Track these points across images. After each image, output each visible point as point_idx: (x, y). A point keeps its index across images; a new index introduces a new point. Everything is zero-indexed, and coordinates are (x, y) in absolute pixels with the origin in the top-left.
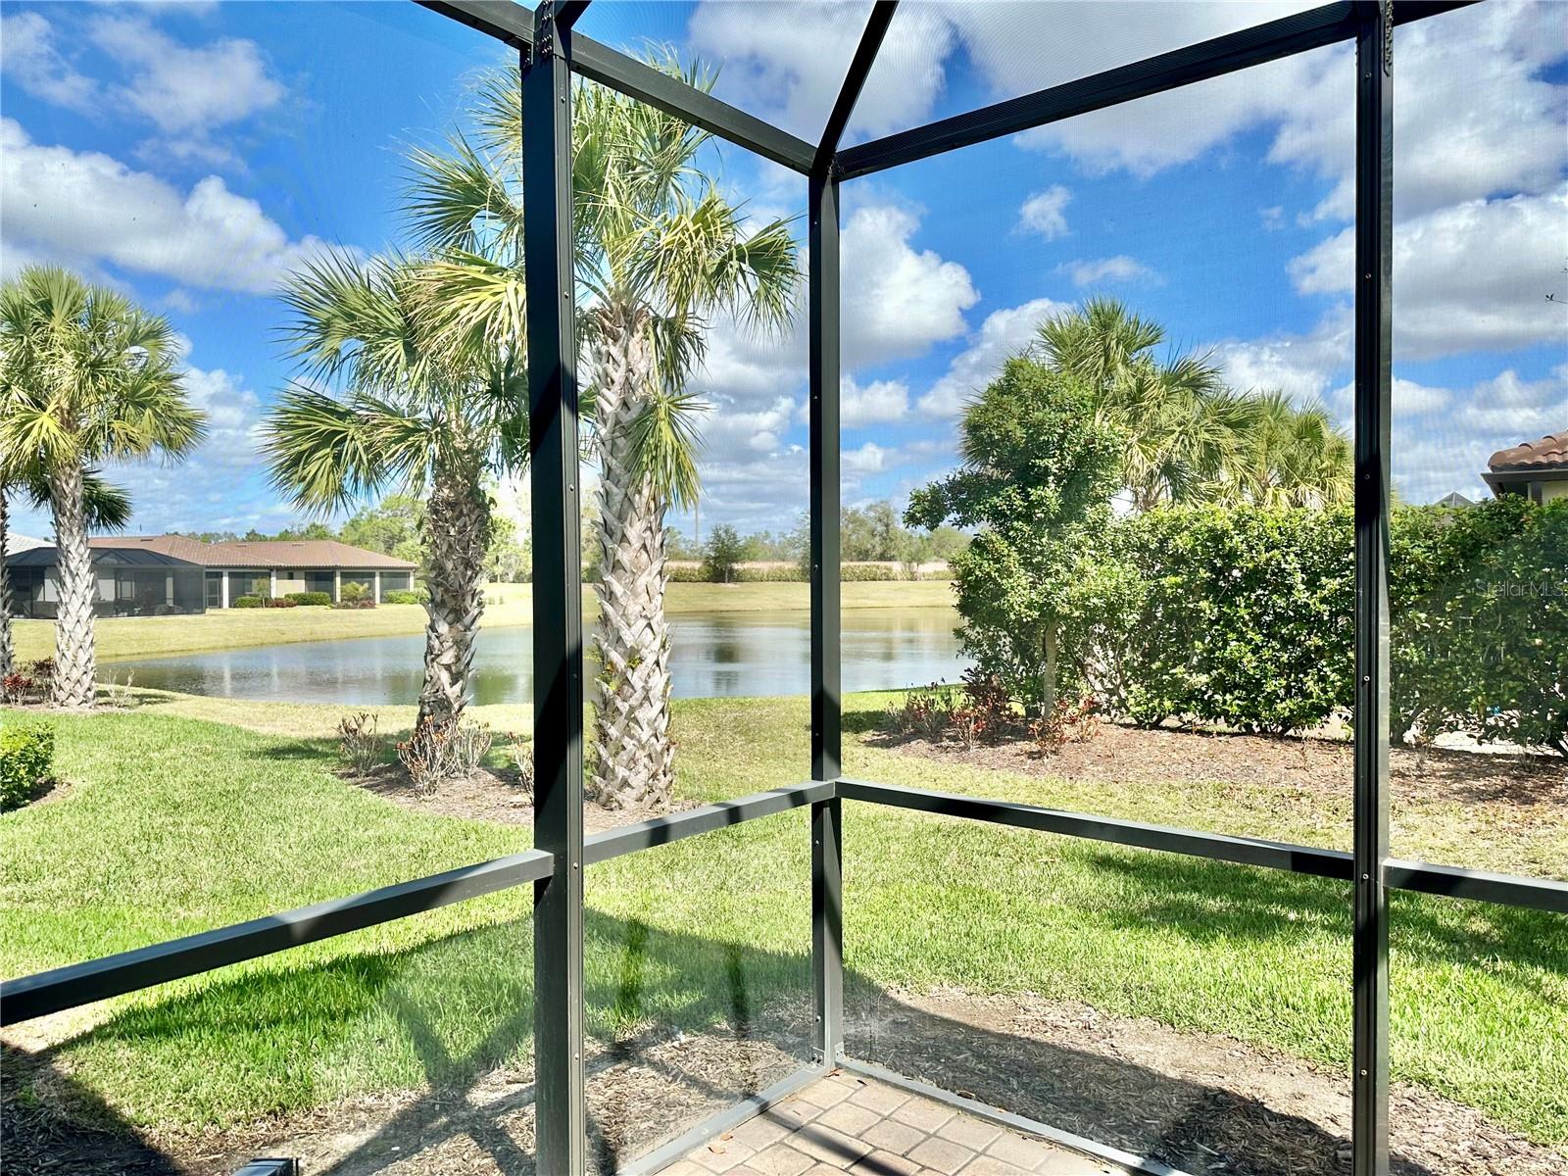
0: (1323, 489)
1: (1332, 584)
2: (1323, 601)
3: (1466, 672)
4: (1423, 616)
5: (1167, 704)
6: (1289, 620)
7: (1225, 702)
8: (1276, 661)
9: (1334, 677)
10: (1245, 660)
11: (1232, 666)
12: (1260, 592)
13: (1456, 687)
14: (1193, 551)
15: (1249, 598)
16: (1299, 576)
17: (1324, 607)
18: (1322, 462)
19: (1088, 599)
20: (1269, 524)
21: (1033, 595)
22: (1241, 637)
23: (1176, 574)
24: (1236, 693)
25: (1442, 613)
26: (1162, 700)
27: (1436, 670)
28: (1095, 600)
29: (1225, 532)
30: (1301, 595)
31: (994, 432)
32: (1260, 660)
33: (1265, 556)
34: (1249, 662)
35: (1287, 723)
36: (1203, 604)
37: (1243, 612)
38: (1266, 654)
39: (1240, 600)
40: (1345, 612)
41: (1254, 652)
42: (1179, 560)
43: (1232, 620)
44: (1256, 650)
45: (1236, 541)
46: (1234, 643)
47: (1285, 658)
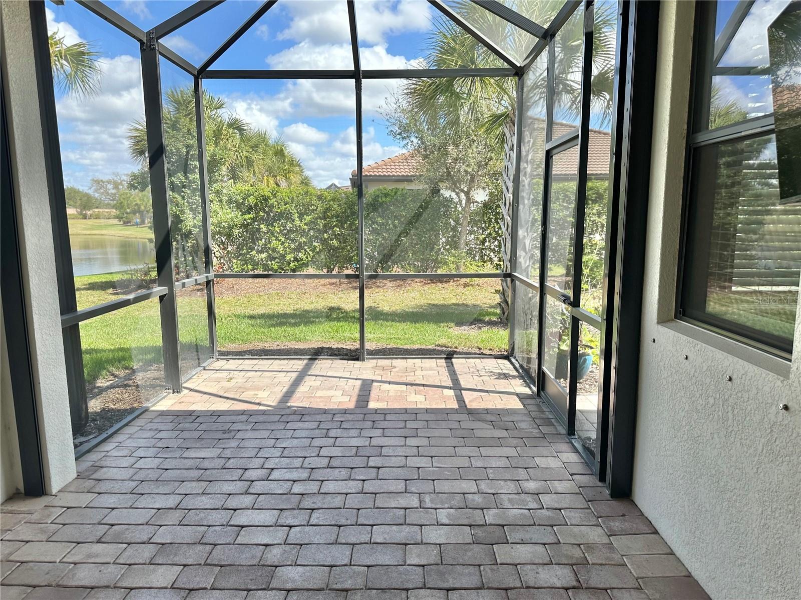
0: (287, 178)
1: (308, 218)
2: (305, 224)
3: (351, 248)
4: (338, 229)
5: (250, 267)
6: (294, 232)
7: (272, 264)
8: (289, 247)
9: (311, 253)
10: (279, 248)
11: (274, 250)
12: (283, 221)
13: (349, 254)
14: (256, 205)
15: (279, 224)
16: (296, 215)
17: (306, 227)
18: (285, 166)
19: (221, 223)
20: (284, 194)
21: (195, 221)
22: (277, 239)
23: (250, 213)
24: (276, 261)
25: (344, 228)
26: (247, 265)
27: (343, 249)
28: (224, 224)
29: (269, 197)
30: (298, 223)
31: (173, 149)
32: (284, 248)
33: (284, 207)
34: (280, 248)
35: (294, 270)
36: (262, 226)
37: (277, 229)
38: (286, 245)
39: (275, 224)
40: (313, 229)
41: (282, 244)
42: (250, 208)
43: (273, 232)
44: (283, 243)
45: (272, 201)
46: (274, 241)
47: (293, 246)
